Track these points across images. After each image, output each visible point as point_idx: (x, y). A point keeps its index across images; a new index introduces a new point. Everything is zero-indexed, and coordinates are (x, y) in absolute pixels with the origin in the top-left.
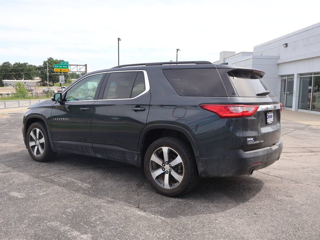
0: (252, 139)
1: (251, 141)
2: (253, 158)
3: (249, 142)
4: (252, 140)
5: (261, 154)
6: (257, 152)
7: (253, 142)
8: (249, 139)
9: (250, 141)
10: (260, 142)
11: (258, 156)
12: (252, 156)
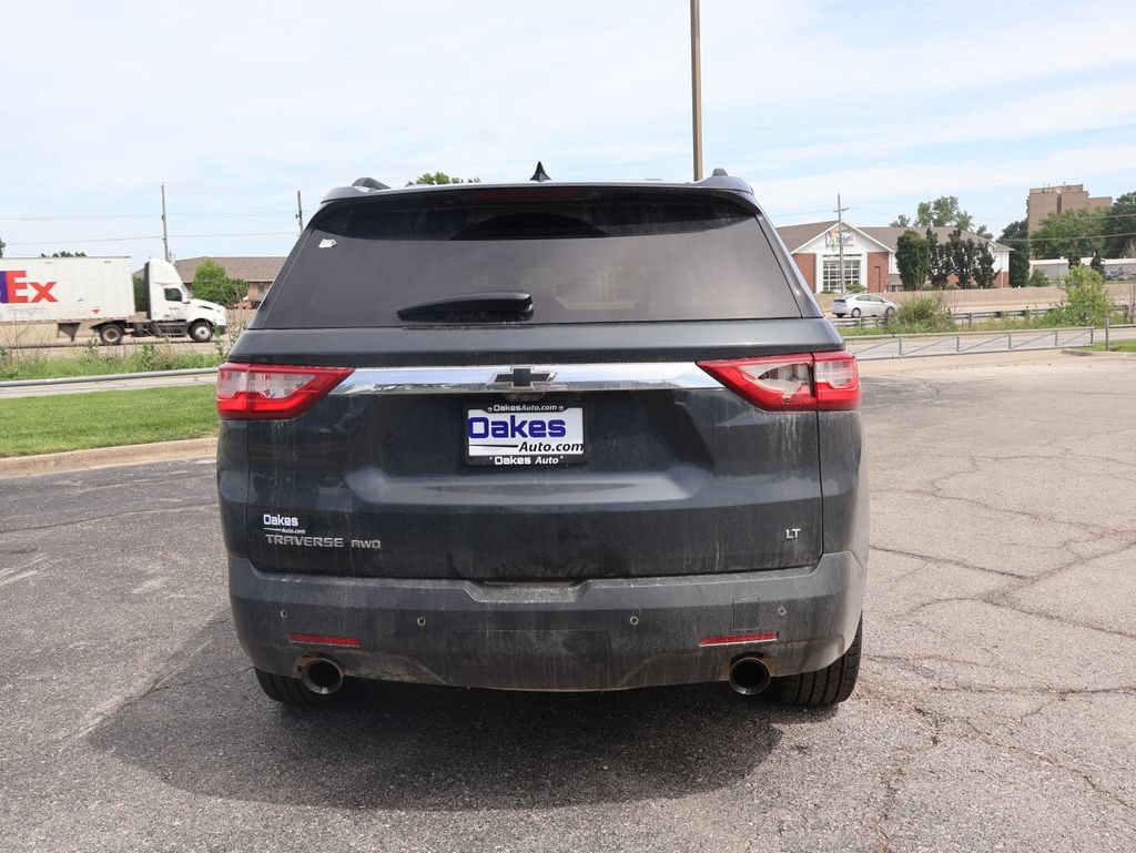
0: (295, 522)
1: (284, 530)
2: (290, 608)
3: (274, 533)
4: (292, 527)
5: (345, 602)
6: (321, 588)
7: (299, 536)
8: (275, 520)
9: (281, 527)
10: (347, 544)
11: (322, 607)
12: (284, 599)
